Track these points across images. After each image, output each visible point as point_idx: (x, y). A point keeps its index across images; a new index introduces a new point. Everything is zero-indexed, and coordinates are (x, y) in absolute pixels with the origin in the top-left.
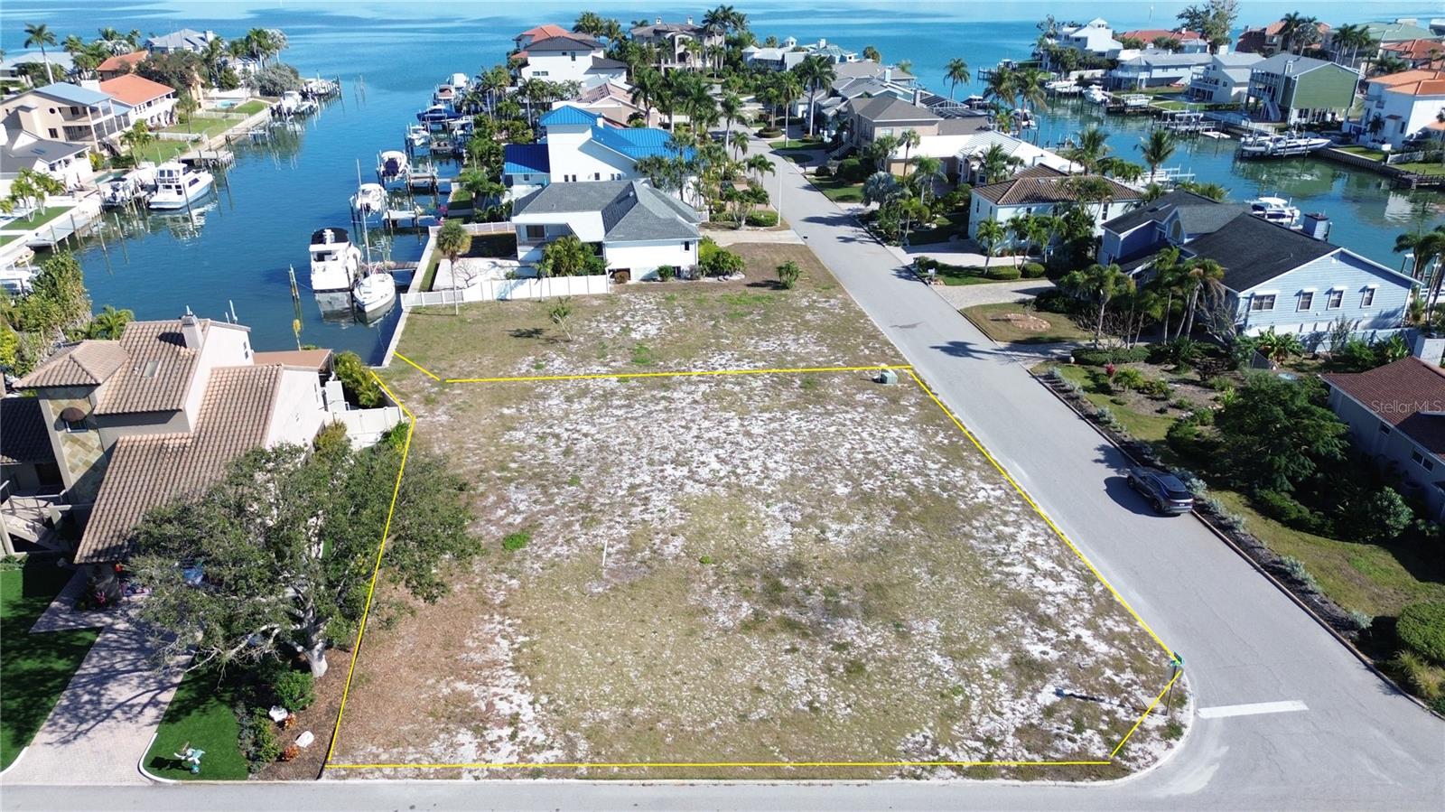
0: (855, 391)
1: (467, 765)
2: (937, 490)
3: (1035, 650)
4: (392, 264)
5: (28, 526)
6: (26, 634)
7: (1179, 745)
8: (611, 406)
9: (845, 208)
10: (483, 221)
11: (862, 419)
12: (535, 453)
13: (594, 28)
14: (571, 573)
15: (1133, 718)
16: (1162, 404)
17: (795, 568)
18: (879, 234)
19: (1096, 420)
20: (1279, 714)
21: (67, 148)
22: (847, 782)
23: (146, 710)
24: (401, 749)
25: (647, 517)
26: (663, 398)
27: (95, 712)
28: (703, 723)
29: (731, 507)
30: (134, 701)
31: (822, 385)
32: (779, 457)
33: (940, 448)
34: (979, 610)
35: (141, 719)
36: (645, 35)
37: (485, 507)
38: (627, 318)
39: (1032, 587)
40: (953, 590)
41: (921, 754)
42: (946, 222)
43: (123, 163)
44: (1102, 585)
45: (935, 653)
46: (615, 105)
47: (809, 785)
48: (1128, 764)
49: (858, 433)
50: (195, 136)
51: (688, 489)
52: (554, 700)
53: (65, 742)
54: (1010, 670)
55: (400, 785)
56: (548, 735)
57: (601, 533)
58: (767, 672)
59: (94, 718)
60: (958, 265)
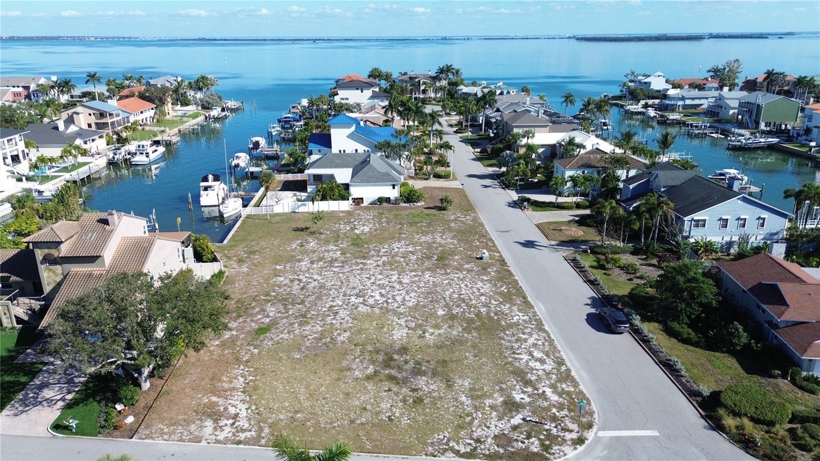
0: (464, 263)
1: (206, 436)
2: (493, 314)
3: (518, 397)
4: (243, 193)
5: (24, 312)
6: (12, 364)
7: (580, 448)
8: (333, 266)
9: (491, 170)
10: (295, 173)
11: (464, 277)
12: (286, 288)
13: (378, 76)
14: (286, 347)
15: (560, 434)
16: (632, 276)
17: (404, 350)
18: (504, 184)
19: (592, 283)
20: (642, 437)
21: (95, 133)
22: (396, 456)
23: (58, 402)
24: (175, 427)
25: (334, 322)
26: (362, 263)
27: (34, 402)
28: (331, 423)
29: (380, 318)
30: (54, 398)
31: (448, 259)
32: (413, 295)
33: (502, 294)
34: (494, 375)
35: (55, 406)
36: (405, 79)
37: (252, 314)
38: (356, 223)
39: (527, 365)
40: (484, 365)
41: (440, 444)
42: (544, 178)
43: (122, 141)
44: (566, 367)
45: (463, 396)
46: (378, 115)
47: (377, 456)
48: (549, 456)
49: (459, 285)
50: (163, 129)
51: (360, 309)
52: (258, 408)
53: (16, 415)
54: (501, 406)
55: (170, 444)
56: (250, 425)
57: (307, 329)
58: (372, 400)
59: (33, 404)
60: (543, 201)
